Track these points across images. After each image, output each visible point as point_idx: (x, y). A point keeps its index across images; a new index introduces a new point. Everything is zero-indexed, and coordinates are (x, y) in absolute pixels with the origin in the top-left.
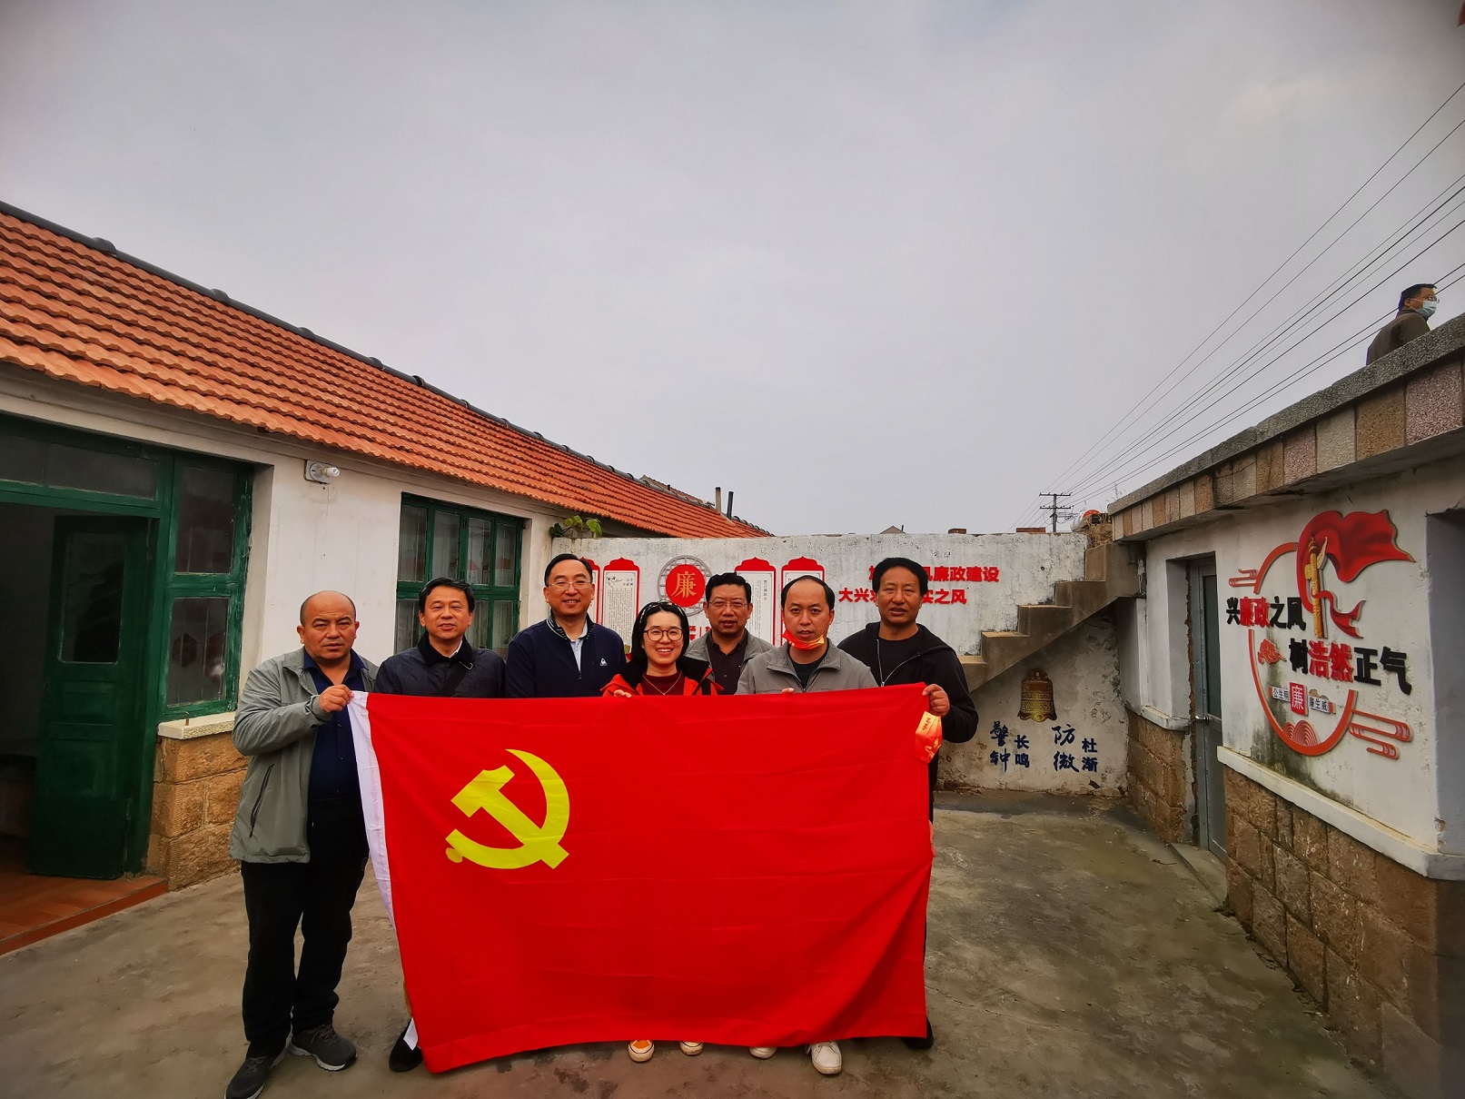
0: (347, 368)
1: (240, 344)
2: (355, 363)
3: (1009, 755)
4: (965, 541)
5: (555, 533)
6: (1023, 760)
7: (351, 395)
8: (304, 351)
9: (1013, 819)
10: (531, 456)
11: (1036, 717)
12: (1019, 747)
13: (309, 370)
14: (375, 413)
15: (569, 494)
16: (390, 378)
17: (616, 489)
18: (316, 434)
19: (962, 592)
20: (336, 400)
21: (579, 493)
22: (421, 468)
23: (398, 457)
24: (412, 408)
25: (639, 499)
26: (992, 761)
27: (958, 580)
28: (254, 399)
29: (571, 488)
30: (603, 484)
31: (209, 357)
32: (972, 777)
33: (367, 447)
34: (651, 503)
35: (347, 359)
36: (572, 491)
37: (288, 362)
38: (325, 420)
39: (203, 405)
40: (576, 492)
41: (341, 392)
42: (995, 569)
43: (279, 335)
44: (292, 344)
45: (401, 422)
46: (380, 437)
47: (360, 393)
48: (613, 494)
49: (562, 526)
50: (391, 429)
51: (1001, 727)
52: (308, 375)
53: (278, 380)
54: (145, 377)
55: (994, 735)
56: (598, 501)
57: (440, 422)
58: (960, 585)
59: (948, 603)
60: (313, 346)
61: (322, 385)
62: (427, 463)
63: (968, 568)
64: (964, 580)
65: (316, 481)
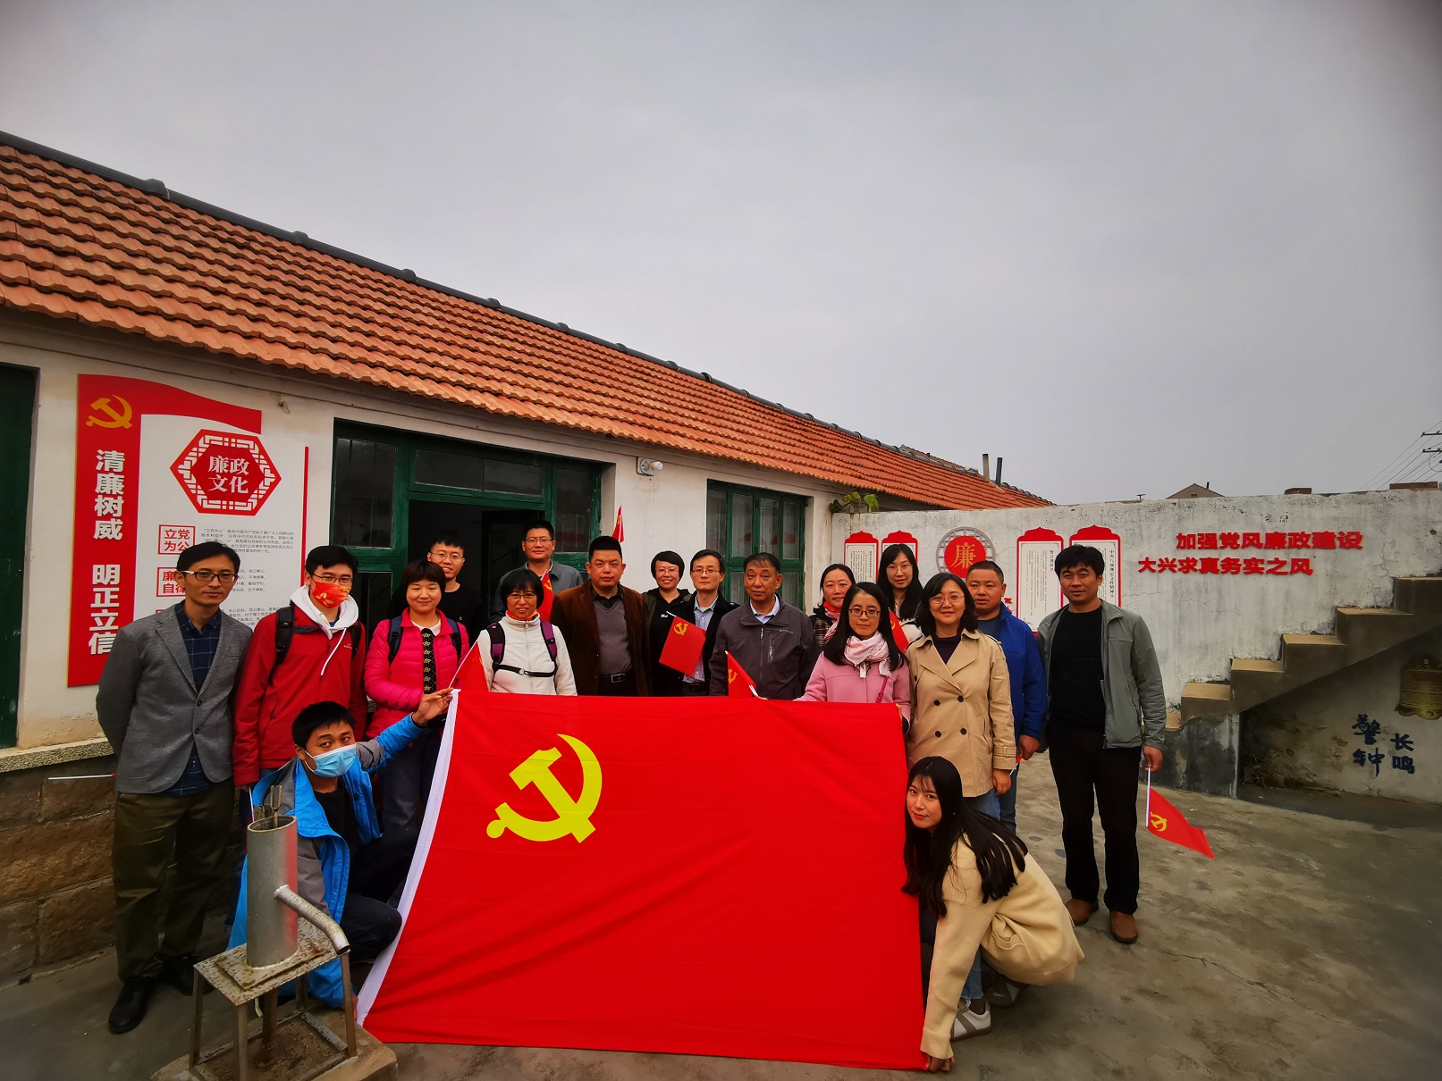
0: (653, 374)
1: (583, 365)
2: (658, 368)
3: (1383, 756)
4: (1310, 503)
5: (834, 509)
6: (1406, 765)
7: (660, 397)
8: (622, 363)
9: (1389, 832)
10: (806, 437)
11: (1424, 713)
12: (1398, 748)
13: (629, 380)
14: (681, 411)
15: (846, 471)
16: (685, 377)
17: (885, 463)
18: (645, 435)
19: (1306, 562)
20: (652, 403)
21: (854, 470)
22: (724, 457)
23: (705, 448)
24: (706, 403)
25: (908, 471)
26: (1355, 761)
27: (1299, 547)
28: (601, 410)
29: (846, 465)
30: (873, 459)
31: (567, 380)
32: (1326, 777)
33: (682, 443)
34: (919, 475)
35: (652, 366)
36: (847, 468)
37: (614, 375)
38: (649, 422)
39: (573, 420)
40: (850, 469)
41: (653, 395)
42: (1357, 534)
43: (603, 353)
44: (613, 359)
45: (700, 417)
46: (689, 433)
47: (666, 394)
48: (883, 468)
49: (840, 502)
50: (695, 424)
51: (1370, 720)
52: (628, 384)
53: (612, 392)
54: (535, 403)
55: (1358, 730)
56: (871, 476)
57: (728, 413)
58: (1303, 554)
59: (1285, 573)
60: (627, 358)
61: (639, 391)
62: (727, 452)
63: (1314, 534)
64: (1308, 547)
65: (645, 474)
